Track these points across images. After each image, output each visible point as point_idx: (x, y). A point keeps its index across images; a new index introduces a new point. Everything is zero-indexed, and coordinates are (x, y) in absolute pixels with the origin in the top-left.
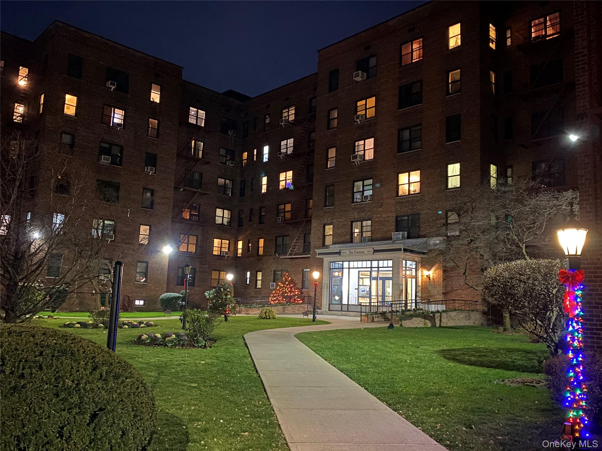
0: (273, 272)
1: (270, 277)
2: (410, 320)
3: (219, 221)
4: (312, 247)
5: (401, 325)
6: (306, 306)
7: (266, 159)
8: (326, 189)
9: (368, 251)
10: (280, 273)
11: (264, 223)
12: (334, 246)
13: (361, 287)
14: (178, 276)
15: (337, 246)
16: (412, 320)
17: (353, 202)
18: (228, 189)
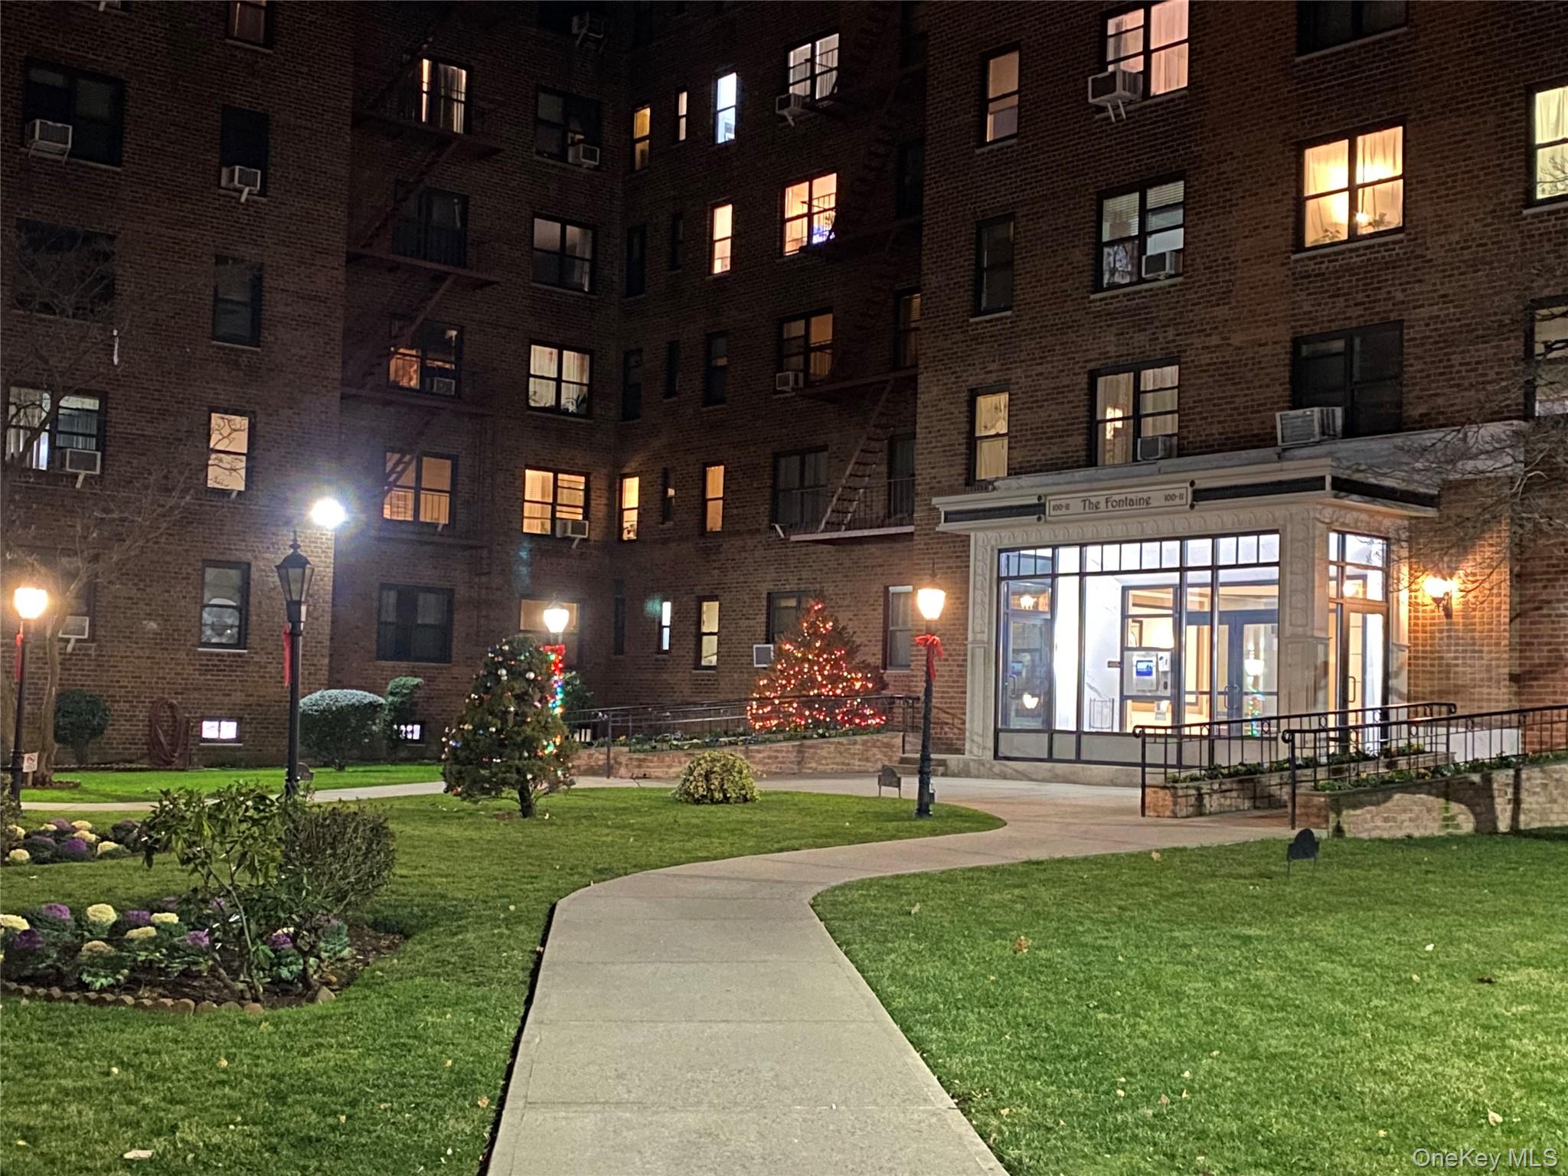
0: (765, 603)
1: (752, 622)
2: (1377, 804)
3: (542, 394)
4: (919, 489)
5: (1339, 831)
6: (898, 741)
7: (727, 130)
8: (979, 234)
9: (1167, 498)
10: (793, 603)
11: (722, 401)
12: (1014, 482)
13: (1136, 656)
14: (380, 623)
15: (1026, 480)
16: (1389, 804)
17: (1098, 286)
18: (577, 262)
